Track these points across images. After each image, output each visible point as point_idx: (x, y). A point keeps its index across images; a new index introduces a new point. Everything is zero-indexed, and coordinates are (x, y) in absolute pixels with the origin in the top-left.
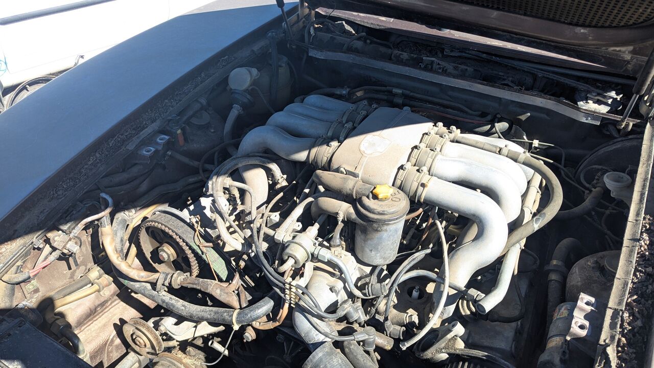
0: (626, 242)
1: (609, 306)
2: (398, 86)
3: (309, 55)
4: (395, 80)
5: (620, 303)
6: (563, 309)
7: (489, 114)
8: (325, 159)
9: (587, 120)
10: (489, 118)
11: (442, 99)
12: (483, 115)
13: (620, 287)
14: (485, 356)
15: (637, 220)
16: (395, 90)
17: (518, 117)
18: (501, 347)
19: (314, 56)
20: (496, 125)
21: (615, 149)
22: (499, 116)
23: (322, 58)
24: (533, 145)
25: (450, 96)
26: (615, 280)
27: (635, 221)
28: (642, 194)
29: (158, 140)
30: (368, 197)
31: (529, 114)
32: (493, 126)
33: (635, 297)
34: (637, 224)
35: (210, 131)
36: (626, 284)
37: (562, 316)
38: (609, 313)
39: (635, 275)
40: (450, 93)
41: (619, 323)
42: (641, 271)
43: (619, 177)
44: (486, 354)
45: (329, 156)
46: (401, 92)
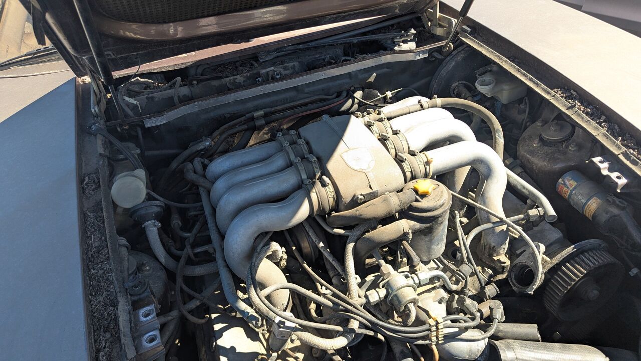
0: (569, 113)
1: (617, 153)
2: (257, 109)
3: (146, 127)
4: (250, 105)
5: (619, 148)
6: (566, 181)
7: (342, 91)
8: (331, 200)
9: (419, 56)
10: (344, 94)
11: (301, 99)
12: (339, 95)
13: (605, 139)
14: (574, 248)
15: (553, 96)
16: (256, 114)
17: (368, 81)
18: (557, 238)
19: (154, 125)
20: (355, 95)
21: (453, 66)
22: (352, 88)
23: (165, 122)
24: (389, 97)
25: (308, 93)
26: (597, 137)
27: (552, 98)
28: (531, 80)
29: (143, 319)
30: (417, 201)
31: (375, 74)
32: (353, 99)
33: (620, 138)
34: (556, 98)
35: (146, 270)
36: (605, 135)
37: (573, 187)
38: (621, 157)
39: (603, 127)
40: (307, 90)
41: (635, 158)
42: (602, 122)
43: (482, 81)
44: (573, 246)
45: (333, 194)
46: (263, 112)
